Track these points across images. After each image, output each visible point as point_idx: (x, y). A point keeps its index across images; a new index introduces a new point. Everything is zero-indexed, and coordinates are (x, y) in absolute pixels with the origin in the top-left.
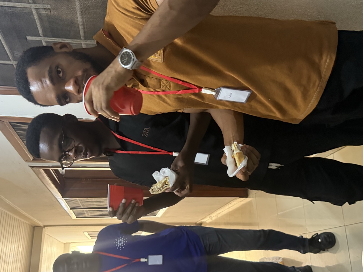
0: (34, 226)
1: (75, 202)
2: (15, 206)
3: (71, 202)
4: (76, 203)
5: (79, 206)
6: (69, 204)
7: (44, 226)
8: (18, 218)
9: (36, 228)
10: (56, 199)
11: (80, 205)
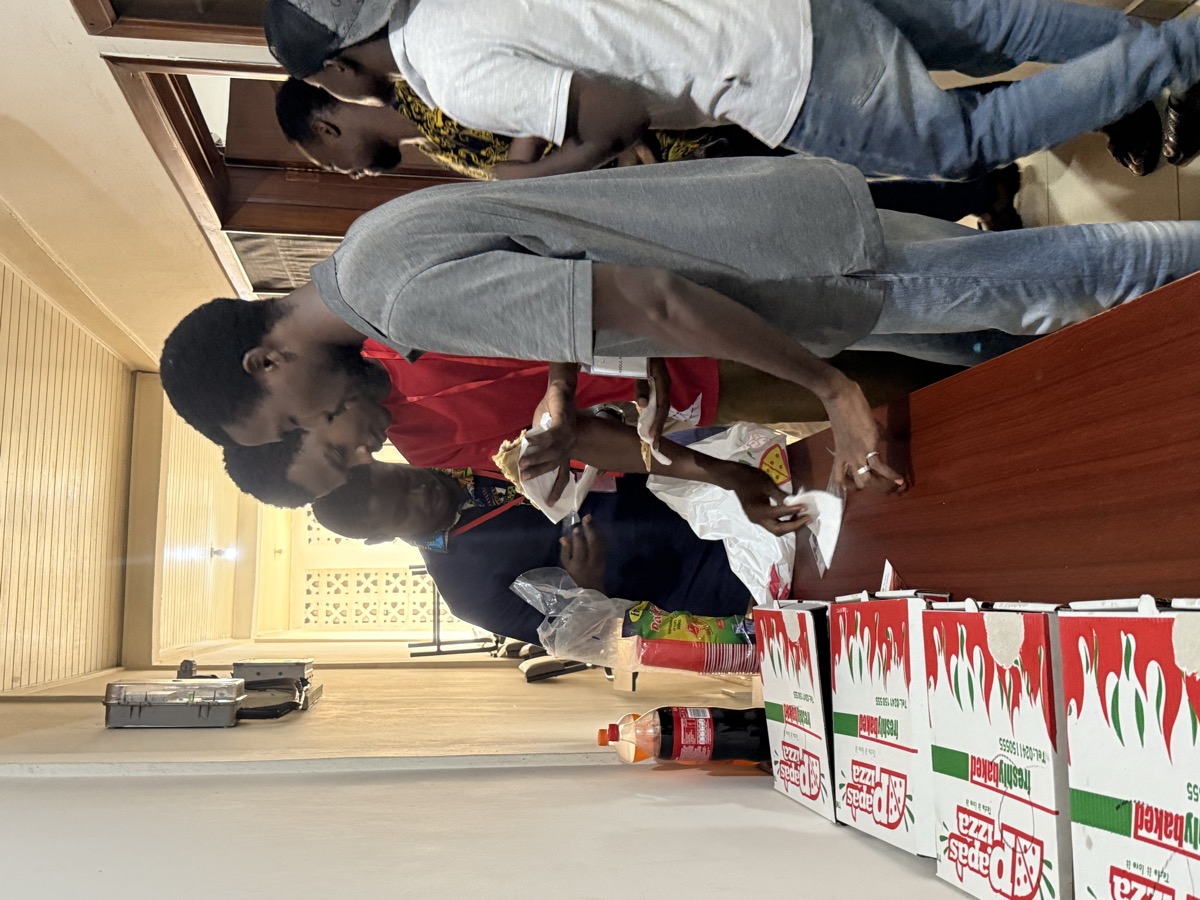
0: (132, 369)
1: (268, 255)
2: (62, 262)
3: (254, 254)
4: (272, 258)
5: (279, 275)
6: (247, 266)
8: (78, 325)
9: (138, 374)
10: (202, 236)
11: (285, 271)
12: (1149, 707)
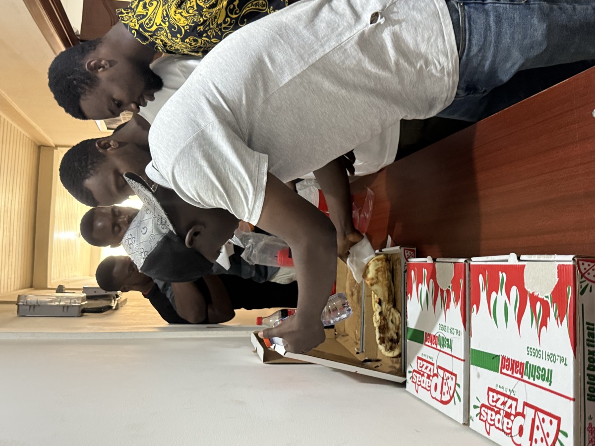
0: (39, 144)
7: (57, 146)
9: (42, 147)
12: (511, 309)
